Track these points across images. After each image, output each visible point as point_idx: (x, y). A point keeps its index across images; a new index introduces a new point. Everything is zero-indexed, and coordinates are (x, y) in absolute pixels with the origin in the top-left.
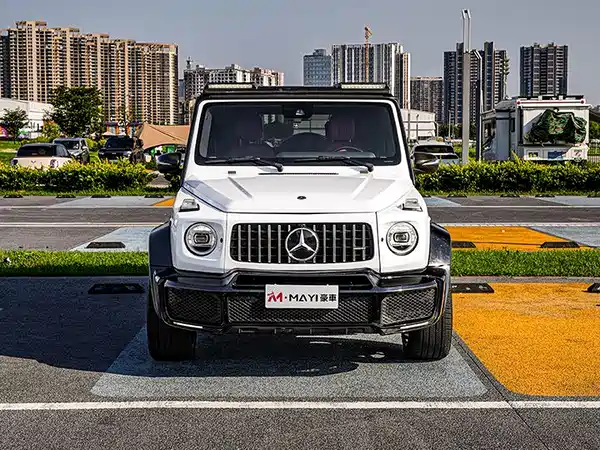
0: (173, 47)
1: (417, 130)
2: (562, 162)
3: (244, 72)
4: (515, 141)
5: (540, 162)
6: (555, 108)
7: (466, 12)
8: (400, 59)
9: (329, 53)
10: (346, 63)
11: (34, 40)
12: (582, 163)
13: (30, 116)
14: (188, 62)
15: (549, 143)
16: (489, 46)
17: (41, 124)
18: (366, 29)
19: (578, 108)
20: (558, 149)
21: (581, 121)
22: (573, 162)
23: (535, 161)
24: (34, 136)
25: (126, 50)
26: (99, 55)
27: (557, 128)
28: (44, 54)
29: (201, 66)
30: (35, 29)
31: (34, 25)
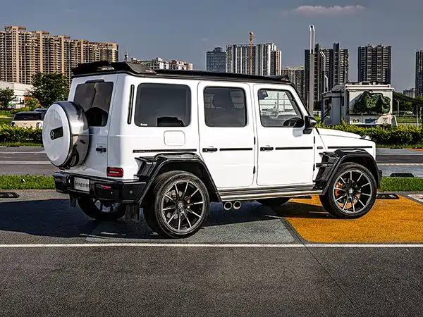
0: (115, 45)
1: (284, 105)
2: (375, 126)
3: (165, 63)
4: (344, 112)
5: (360, 126)
6: (370, 90)
7: (312, 27)
8: (274, 55)
9: (224, 50)
10: (236, 57)
11: (17, 40)
12: (388, 127)
13: (16, 93)
14: (126, 56)
15: (366, 113)
16: (337, 46)
17: (23, 98)
18: (251, 34)
19: (385, 90)
20: (372, 117)
21: (387, 99)
22: (381, 126)
23: (357, 125)
24: (18, 107)
25: (82, 47)
26: (63, 50)
28: (24, 50)
29: (134, 59)
30: (18, 32)
31: (17, 29)
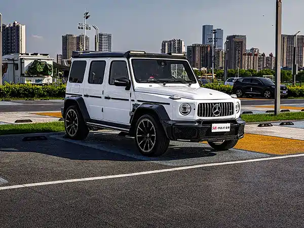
2: (42, 85)
4: (18, 75)
15: (36, 75)
20: (40, 79)
21: (50, 66)
22: (46, 84)
27: (40, 69)
